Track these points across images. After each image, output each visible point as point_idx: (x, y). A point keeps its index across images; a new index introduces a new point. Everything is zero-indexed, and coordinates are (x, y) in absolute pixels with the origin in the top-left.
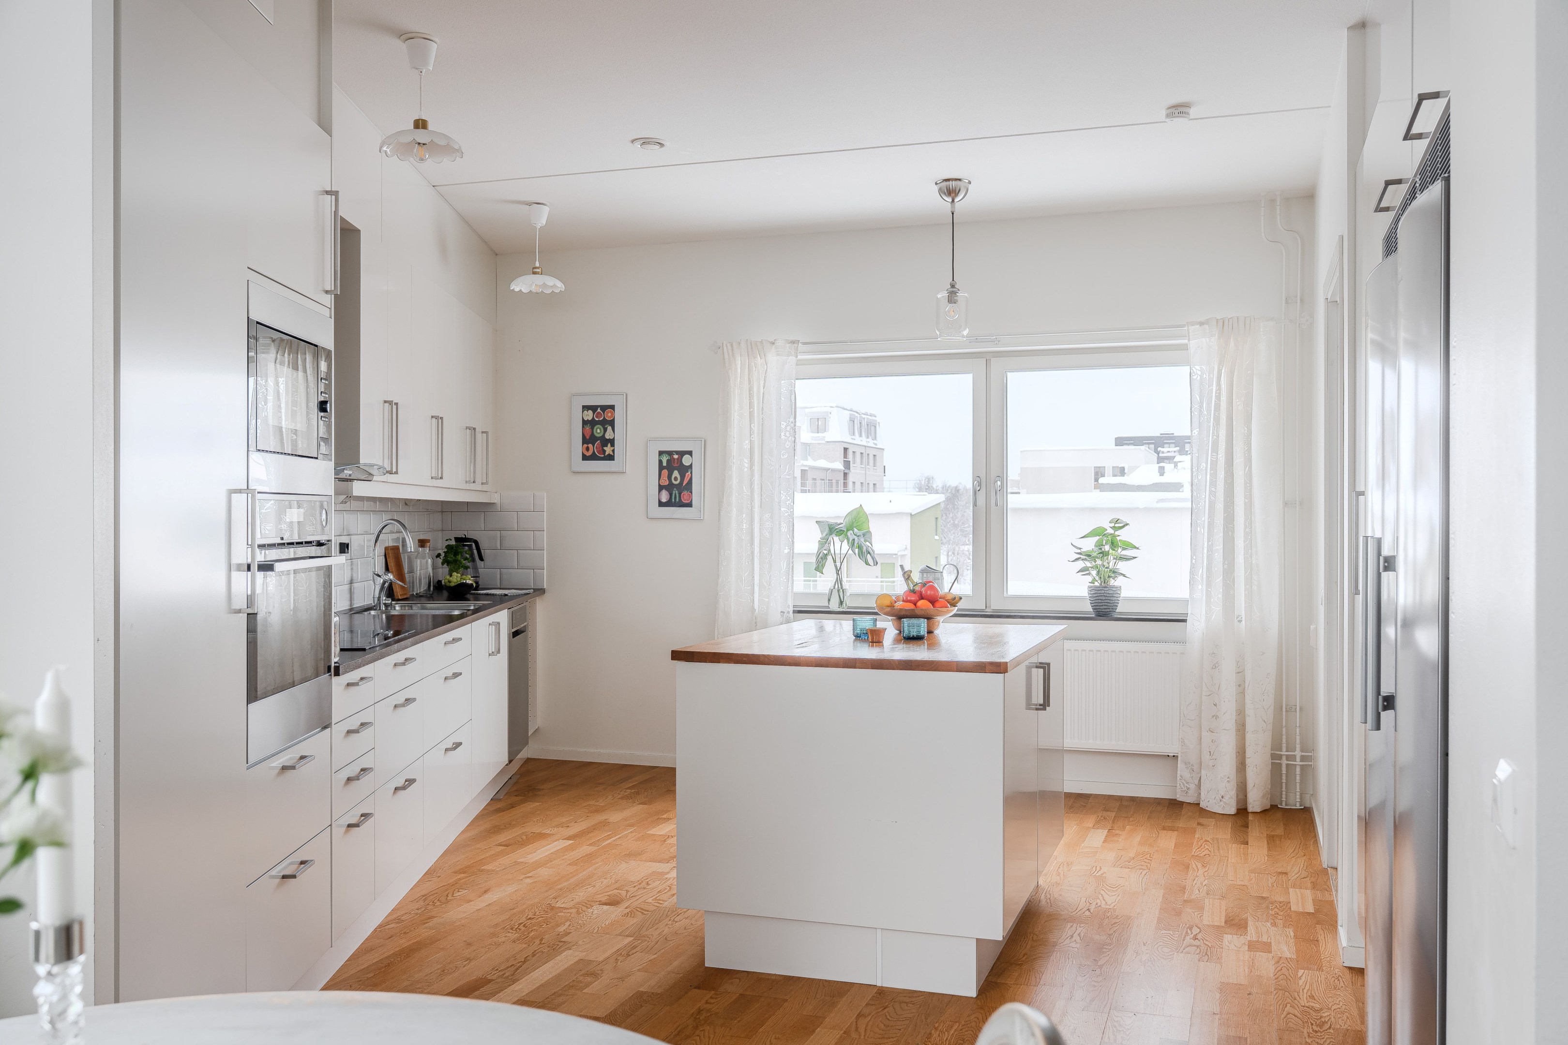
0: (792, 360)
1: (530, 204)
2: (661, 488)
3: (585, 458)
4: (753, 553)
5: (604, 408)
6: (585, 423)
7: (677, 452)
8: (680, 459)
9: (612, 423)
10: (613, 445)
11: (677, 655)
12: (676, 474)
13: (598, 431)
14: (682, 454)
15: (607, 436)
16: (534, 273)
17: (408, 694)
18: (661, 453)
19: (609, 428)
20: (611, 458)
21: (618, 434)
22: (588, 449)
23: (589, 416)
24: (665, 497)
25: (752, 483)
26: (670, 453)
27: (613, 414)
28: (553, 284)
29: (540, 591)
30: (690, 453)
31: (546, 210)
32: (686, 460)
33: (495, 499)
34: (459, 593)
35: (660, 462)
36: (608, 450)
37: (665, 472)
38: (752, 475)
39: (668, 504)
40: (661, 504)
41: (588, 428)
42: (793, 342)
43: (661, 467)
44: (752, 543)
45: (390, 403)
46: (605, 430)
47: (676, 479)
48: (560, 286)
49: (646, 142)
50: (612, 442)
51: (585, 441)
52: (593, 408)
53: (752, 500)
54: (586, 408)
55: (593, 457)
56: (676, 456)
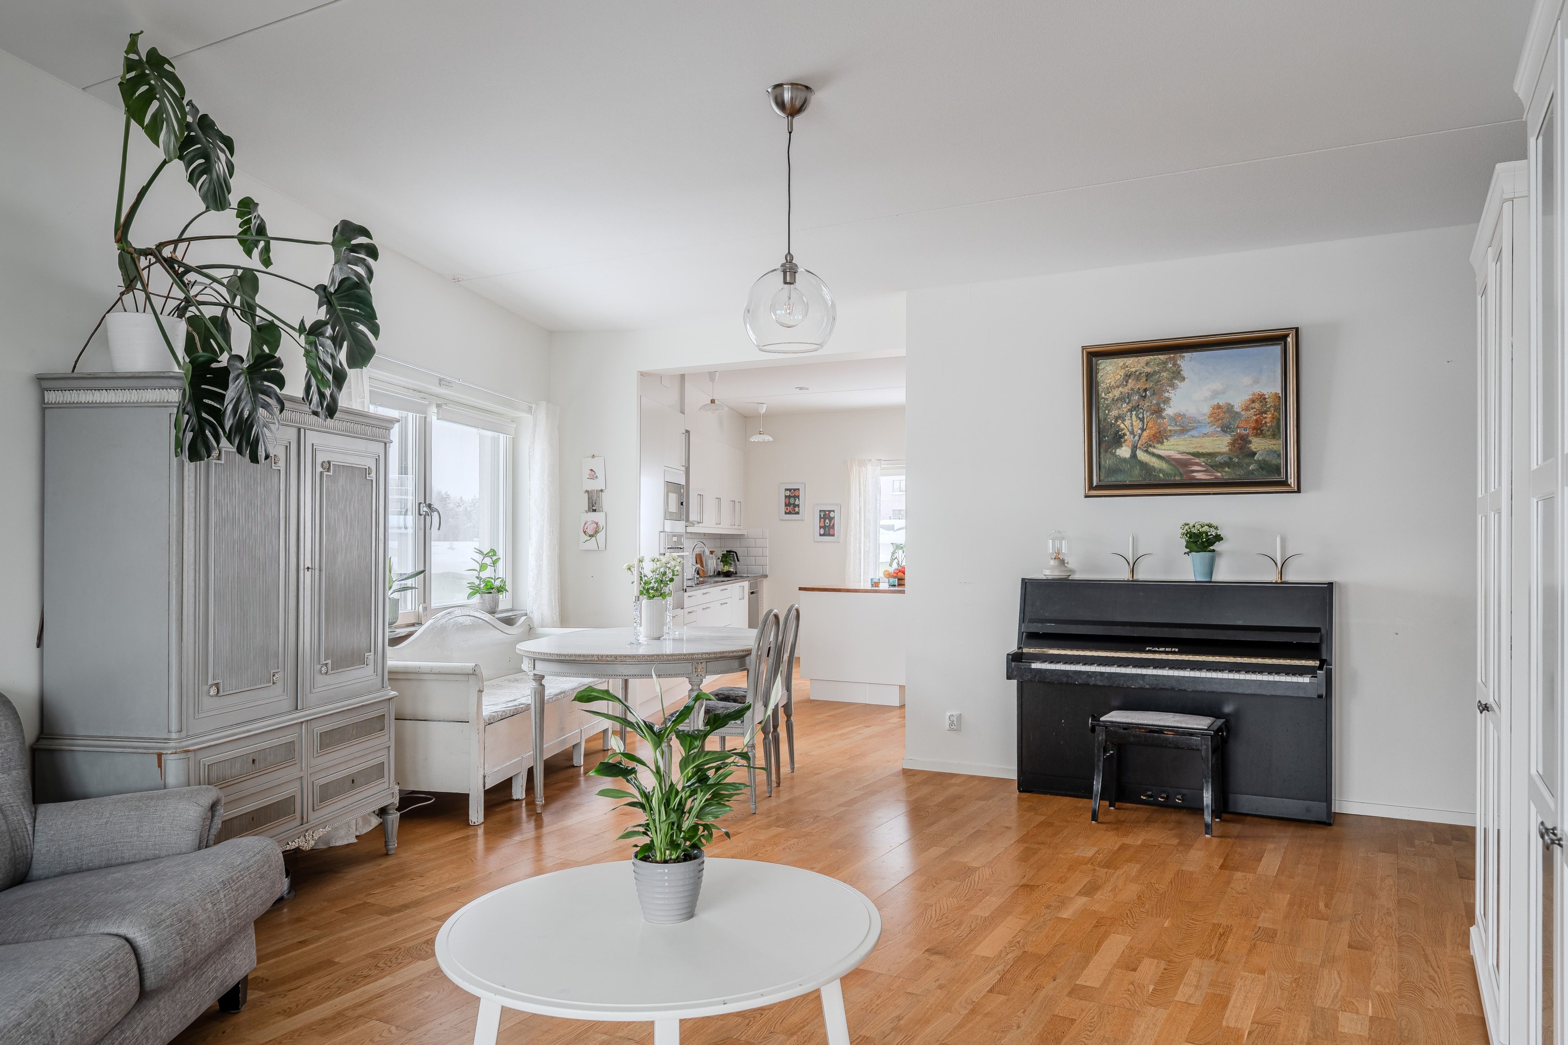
0: (879, 468)
1: (759, 403)
2: (821, 527)
3: (786, 513)
4: (860, 558)
5: (795, 490)
6: (786, 497)
7: (828, 511)
8: (829, 514)
9: (798, 497)
10: (799, 507)
11: (800, 589)
12: (827, 521)
13: (792, 501)
14: (830, 511)
15: (796, 503)
16: (760, 434)
17: (708, 605)
18: (821, 511)
19: (797, 499)
20: (798, 513)
21: (801, 502)
22: (787, 509)
23: (788, 493)
24: (822, 532)
25: (860, 526)
26: (824, 511)
27: (799, 493)
28: (768, 438)
29: (766, 576)
30: (834, 511)
31: (765, 406)
32: (832, 515)
33: (745, 532)
34: (728, 574)
35: (820, 515)
36: (797, 509)
37: (822, 520)
38: (860, 522)
39: (824, 535)
40: (821, 535)
41: (787, 499)
42: (879, 460)
43: (821, 518)
44: (860, 553)
45: (700, 495)
46: (795, 500)
47: (827, 523)
48: (771, 439)
49: (801, 389)
50: (798, 506)
51: (786, 505)
52: (790, 490)
53: (860, 532)
54: (786, 490)
55: (790, 513)
56: (827, 513)
